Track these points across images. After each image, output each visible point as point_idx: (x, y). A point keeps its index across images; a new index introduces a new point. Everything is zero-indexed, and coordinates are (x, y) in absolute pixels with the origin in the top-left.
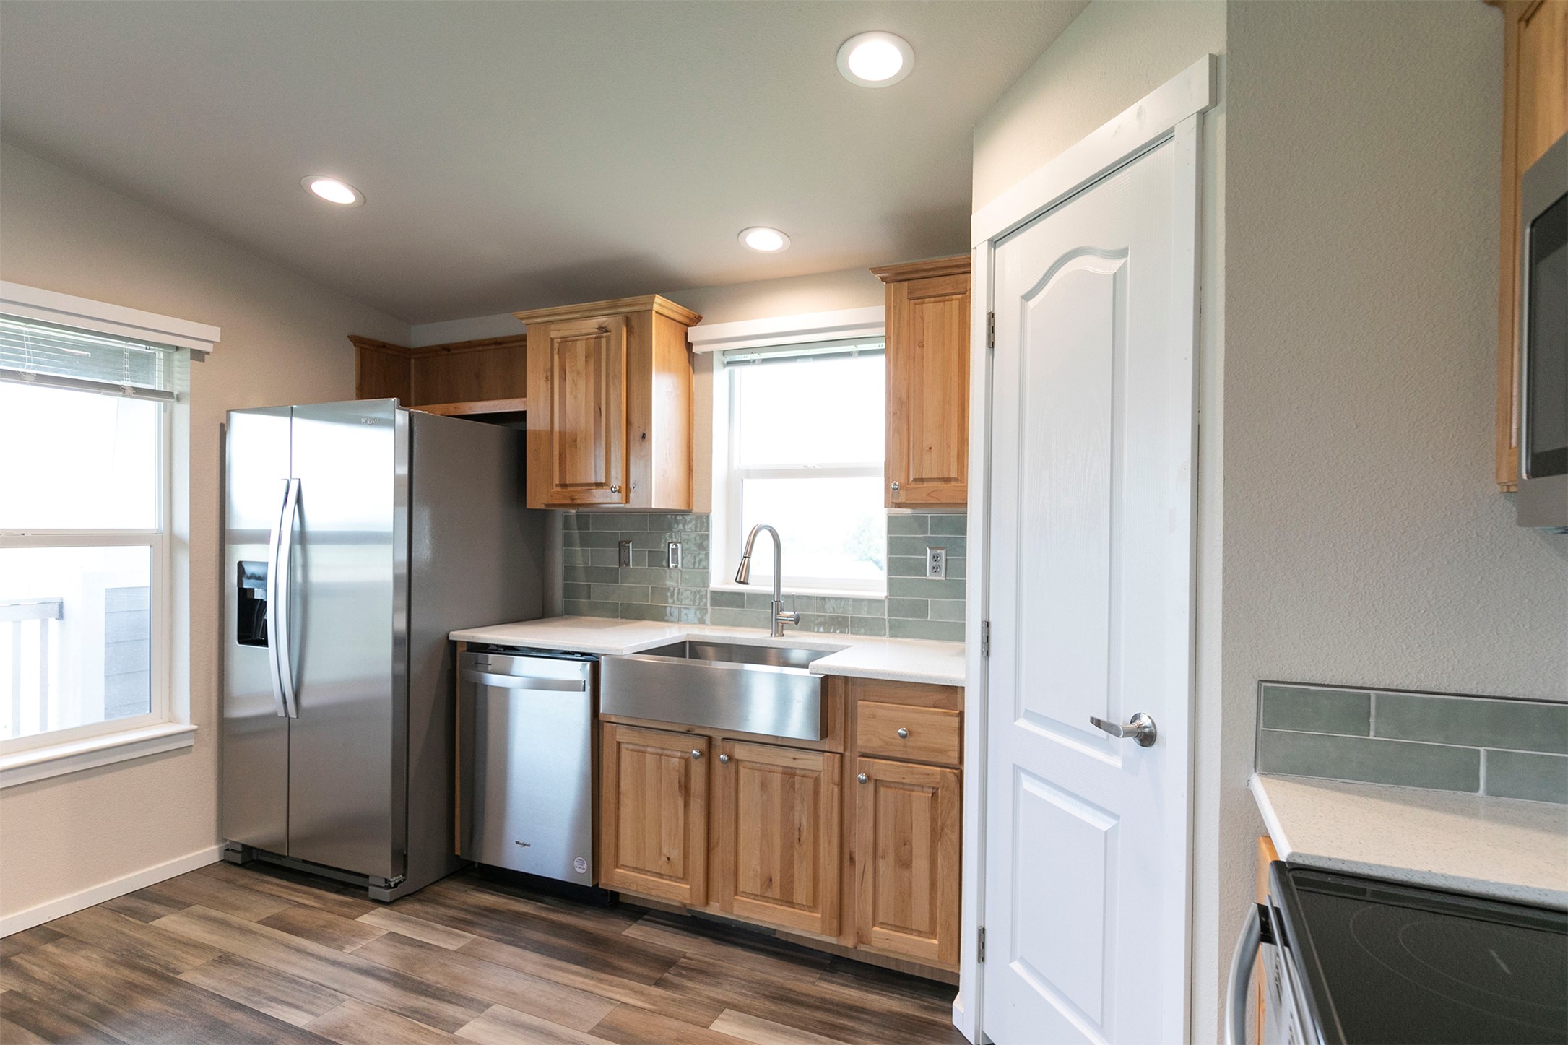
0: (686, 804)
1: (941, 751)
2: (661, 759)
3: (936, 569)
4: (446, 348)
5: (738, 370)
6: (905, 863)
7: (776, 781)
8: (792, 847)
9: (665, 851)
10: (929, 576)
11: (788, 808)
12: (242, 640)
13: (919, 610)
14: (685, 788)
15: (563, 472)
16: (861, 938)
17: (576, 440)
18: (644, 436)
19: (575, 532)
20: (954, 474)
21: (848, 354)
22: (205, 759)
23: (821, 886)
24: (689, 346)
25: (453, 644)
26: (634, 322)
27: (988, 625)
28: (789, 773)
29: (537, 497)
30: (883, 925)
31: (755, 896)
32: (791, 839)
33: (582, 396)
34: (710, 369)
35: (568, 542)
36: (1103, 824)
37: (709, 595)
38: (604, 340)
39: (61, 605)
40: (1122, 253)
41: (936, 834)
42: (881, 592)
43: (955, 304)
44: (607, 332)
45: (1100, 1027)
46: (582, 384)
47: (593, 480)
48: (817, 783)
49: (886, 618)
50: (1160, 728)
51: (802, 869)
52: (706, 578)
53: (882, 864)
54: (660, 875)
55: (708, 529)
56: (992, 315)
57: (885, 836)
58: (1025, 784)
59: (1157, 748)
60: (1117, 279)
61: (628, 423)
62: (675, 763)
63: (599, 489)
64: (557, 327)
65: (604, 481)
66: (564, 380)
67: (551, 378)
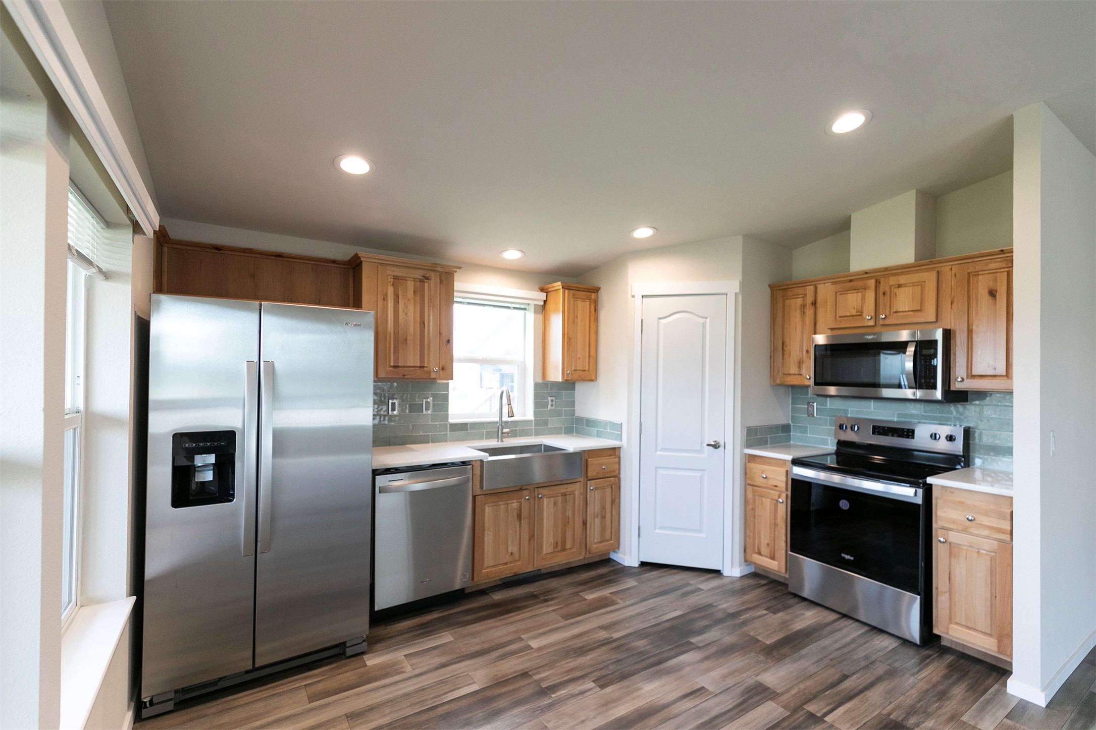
0: (520, 523)
1: (612, 472)
2: (508, 506)
3: (552, 405)
6: (603, 517)
8: (565, 525)
9: (510, 550)
10: (549, 408)
11: (564, 510)
12: (175, 501)
13: (545, 423)
14: (519, 517)
15: (396, 359)
17: (406, 340)
20: (587, 369)
21: (509, 308)
23: (576, 536)
26: (443, 278)
27: (641, 424)
28: (564, 495)
30: (595, 547)
31: (553, 554)
32: (566, 521)
36: (699, 474)
37: (448, 426)
38: (426, 284)
40: (706, 317)
41: (613, 502)
42: (532, 417)
43: (588, 303)
44: (428, 279)
45: (699, 531)
46: (411, 307)
47: (419, 365)
48: (574, 495)
49: (533, 428)
50: (722, 444)
51: (569, 534)
52: (446, 417)
53: (596, 519)
54: (506, 564)
55: (448, 391)
56: (642, 320)
57: (597, 509)
58: (662, 472)
59: (721, 449)
60: (704, 324)
61: (440, 334)
62: (515, 505)
63: (422, 369)
64: (394, 269)
65: (426, 365)
66: (397, 301)
67: (385, 297)
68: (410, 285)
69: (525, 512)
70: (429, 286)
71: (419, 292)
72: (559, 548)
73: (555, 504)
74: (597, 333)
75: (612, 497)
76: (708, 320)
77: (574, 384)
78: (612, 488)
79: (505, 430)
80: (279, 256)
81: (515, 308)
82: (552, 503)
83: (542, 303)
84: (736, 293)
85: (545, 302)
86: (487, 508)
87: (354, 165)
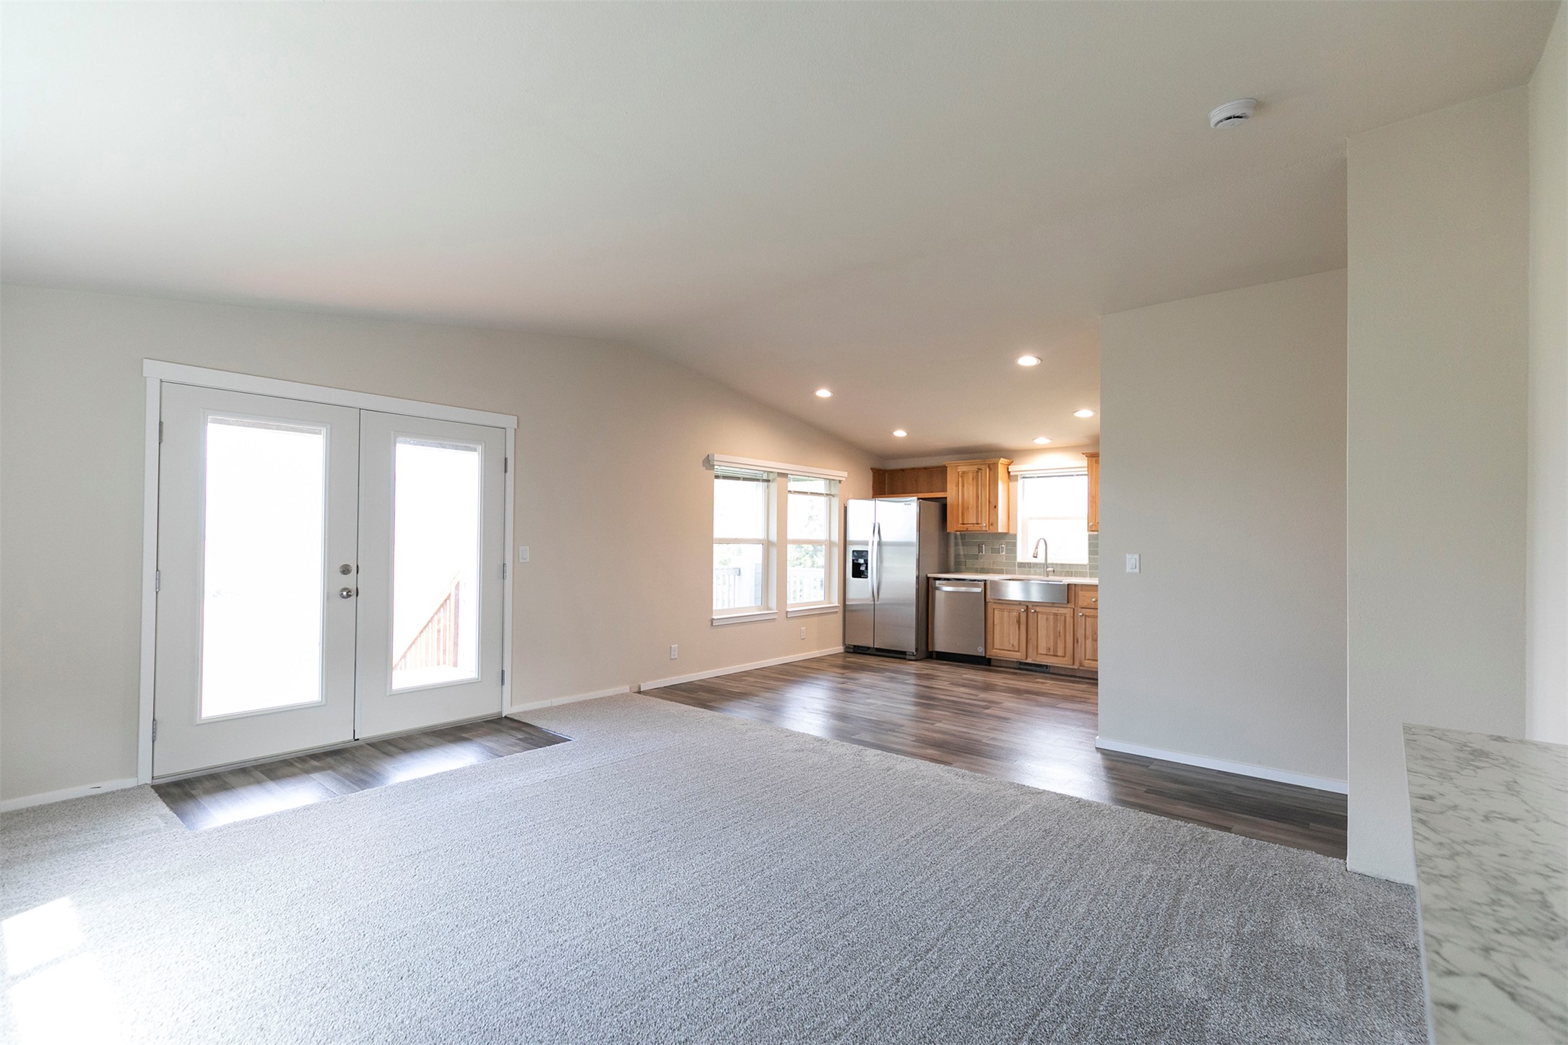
0: (1019, 627)
2: (1010, 613)
4: (903, 470)
5: (1025, 480)
7: (1051, 617)
8: (1057, 638)
9: (1012, 643)
11: (1055, 626)
12: (854, 576)
14: (1019, 622)
15: (963, 520)
16: (1081, 665)
17: (968, 508)
18: (995, 507)
19: (960, 541)
21: (1072, 475)
22: (839, 617)
23: (1067, 649)
24: (1009, 473)
25: (928, 578)
26: (991, 466)
28: (1056, 615)
29: (951, 527)
30: (1088, 659)
31: (1045, 654)
32: (1057, 635)
33: (971, 493)
34: (1017, 480)
35: (956, 545)
37: (1017, 564)
38: (980, 473)
39: (740, 570)
42: (1085, 562)
44: (982, 470)
46: (971, 488)
47: (975, 522)
48: (1065, 617)
51: (1060, 645)
52: (1015, 558)
53: (1088, 641)
55: (1016, 539)
57: (1088, 633)
61: (989, 502)
62: (1015, 614)
63: (978, 525)
64: (962, 468)
65: (980, 523)
66: (963, 486)
67: (958, 486)
68: (971, 475)
69: (1023, 620)
70: (983, 474)
71: (976, 478)
72: (1053, 653)
73: (1047, 619)
79: (1048, 569)
80: (925, 468)
81: (1077, 475)
82: (1045, 619)
86: (996, 612)
87: (900, 433)
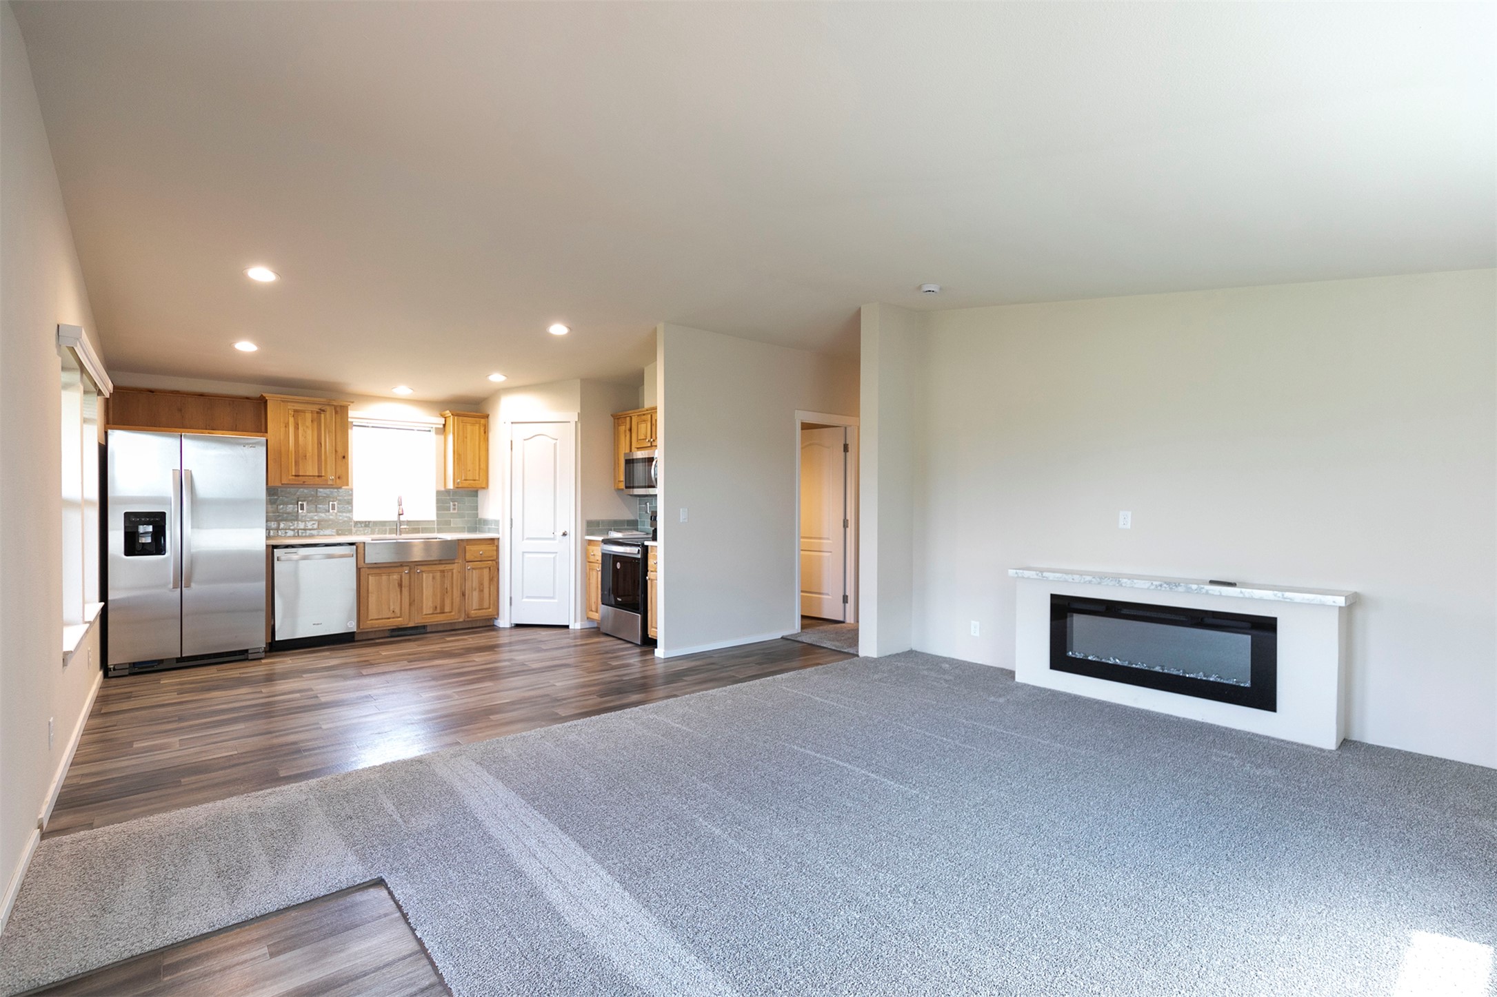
0: (401, 591)
1: (491, 557)
2: (389, 578)
3: (454, 509)
6: (481, 591)
7: (437, 574)
8: (444, 595)
9: (392, 608)
10: (452, 511)
11: (443, 583)
12: (129, 552)
13: (448, 523)
14: (400, 585)
15: (297, 470)
16: (467, 617)
17: (306, 456)
18: (344, 457)
20: (477, 479)
23: (454, 604)
26: (338, 409)
27: (511, 519)
28: (443, 572)
30: (475, 610)
31: (433, 614)
32: (444, 592)
33: (309, 438)
36: (553, 556)
37: (352, 523)
38: (322, 415)
40: (557, 440)
41: (491, 580)
42: (434, 517)
43: (477, 427)
44: (324, 412)
45: (553, 598)
46: (309, 432)
47: (317, 474)
48: (453, 572)
49: (436, 526)
50: (568, 532)
51: (448, 601)
52: (351, 516)
53: (474, 593)
54: (389, 618)
55: (352, 496)
56: (511, 441)
57: (475, 584)
58: (527, 555)
59: (567, 536)
60: (555, 445)
61: (336, 451)
62: (396, 577)
63: (320, 478)
64: (293, 404)
65: (323, 474)
66: (296, 427)
67: (287, 426)
68: (309, 416)
69: (405, 582)
70: (325, 416)
71: (317, 420)
72: (438, 611)
73: (434, 578)
74: (487, 450)
75: (490, 576)
76: (558, 441)
77: (477, 492)
78: (490, 568)
79: (402, 527)
82: (431, 578)
83: (442, 426)
84: (576, 422)
85: (444, 425)
86: (370, 577)
87: (246, 347)
